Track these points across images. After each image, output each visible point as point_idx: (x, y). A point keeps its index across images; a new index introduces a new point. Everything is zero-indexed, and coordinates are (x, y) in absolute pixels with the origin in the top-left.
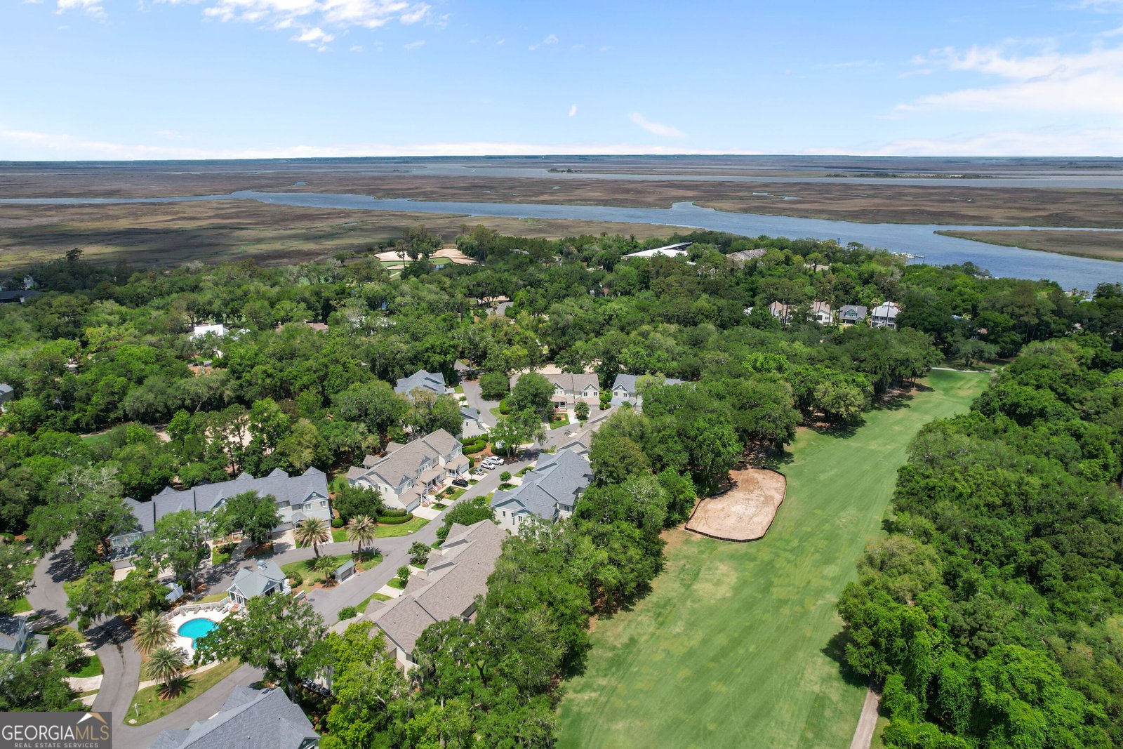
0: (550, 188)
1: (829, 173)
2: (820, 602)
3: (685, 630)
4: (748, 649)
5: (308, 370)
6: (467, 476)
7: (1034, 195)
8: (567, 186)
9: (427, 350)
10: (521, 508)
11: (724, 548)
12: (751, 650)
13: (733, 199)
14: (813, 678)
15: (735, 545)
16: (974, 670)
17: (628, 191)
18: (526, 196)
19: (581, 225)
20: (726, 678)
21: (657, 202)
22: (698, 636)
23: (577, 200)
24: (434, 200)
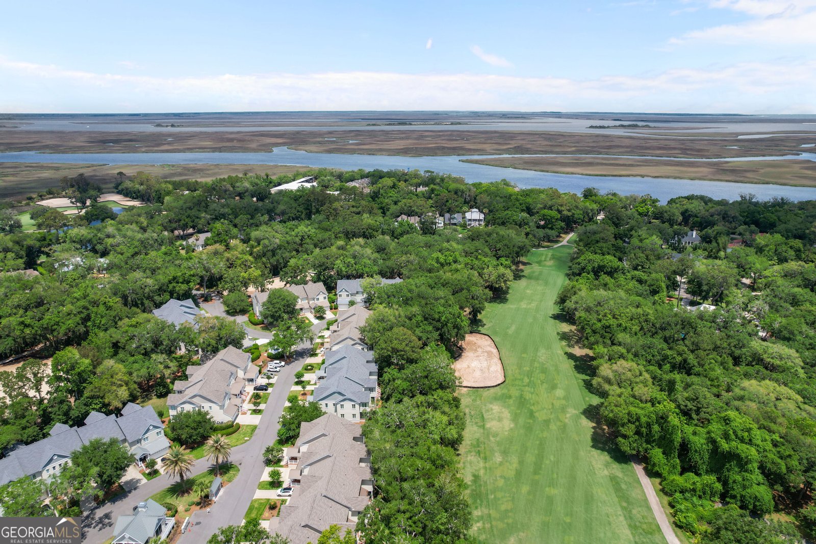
0: (165, 140)
1: (368, 123)
2: (568, 415)
3: (503, 458)
4: (550, 460)
5: (69, 314)
6: (262, 381)
7: (498, 135)
8: (181, 138)
9: (170, 282)
10: (341, 398)
11: (486, 393)
12: (552, 459)
13: (314, 143)
14: (600, 466)
15: (492, 390)
16: (708, 433)
17: (231, 140)
18: (149, 147)
19: (212, 167)
20: (552, 484)
21: (259, 148)
22: (514, 460)
23: (196, 148)
24: (63, 152)
